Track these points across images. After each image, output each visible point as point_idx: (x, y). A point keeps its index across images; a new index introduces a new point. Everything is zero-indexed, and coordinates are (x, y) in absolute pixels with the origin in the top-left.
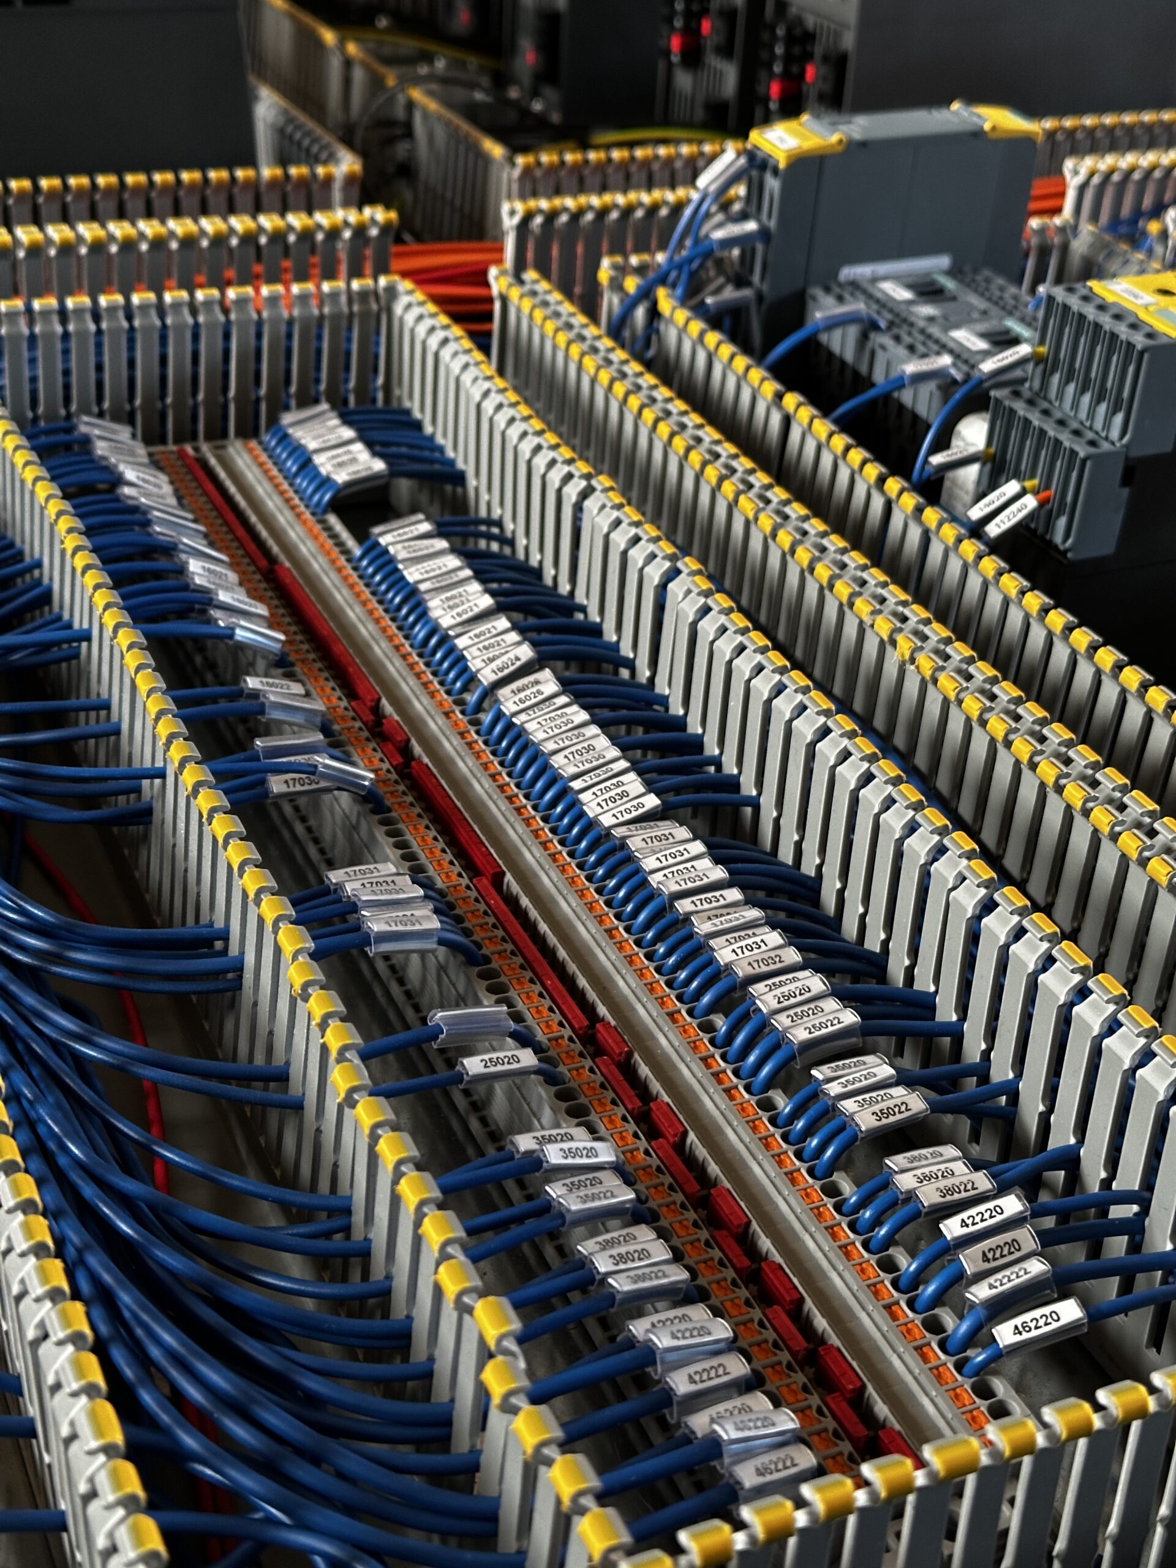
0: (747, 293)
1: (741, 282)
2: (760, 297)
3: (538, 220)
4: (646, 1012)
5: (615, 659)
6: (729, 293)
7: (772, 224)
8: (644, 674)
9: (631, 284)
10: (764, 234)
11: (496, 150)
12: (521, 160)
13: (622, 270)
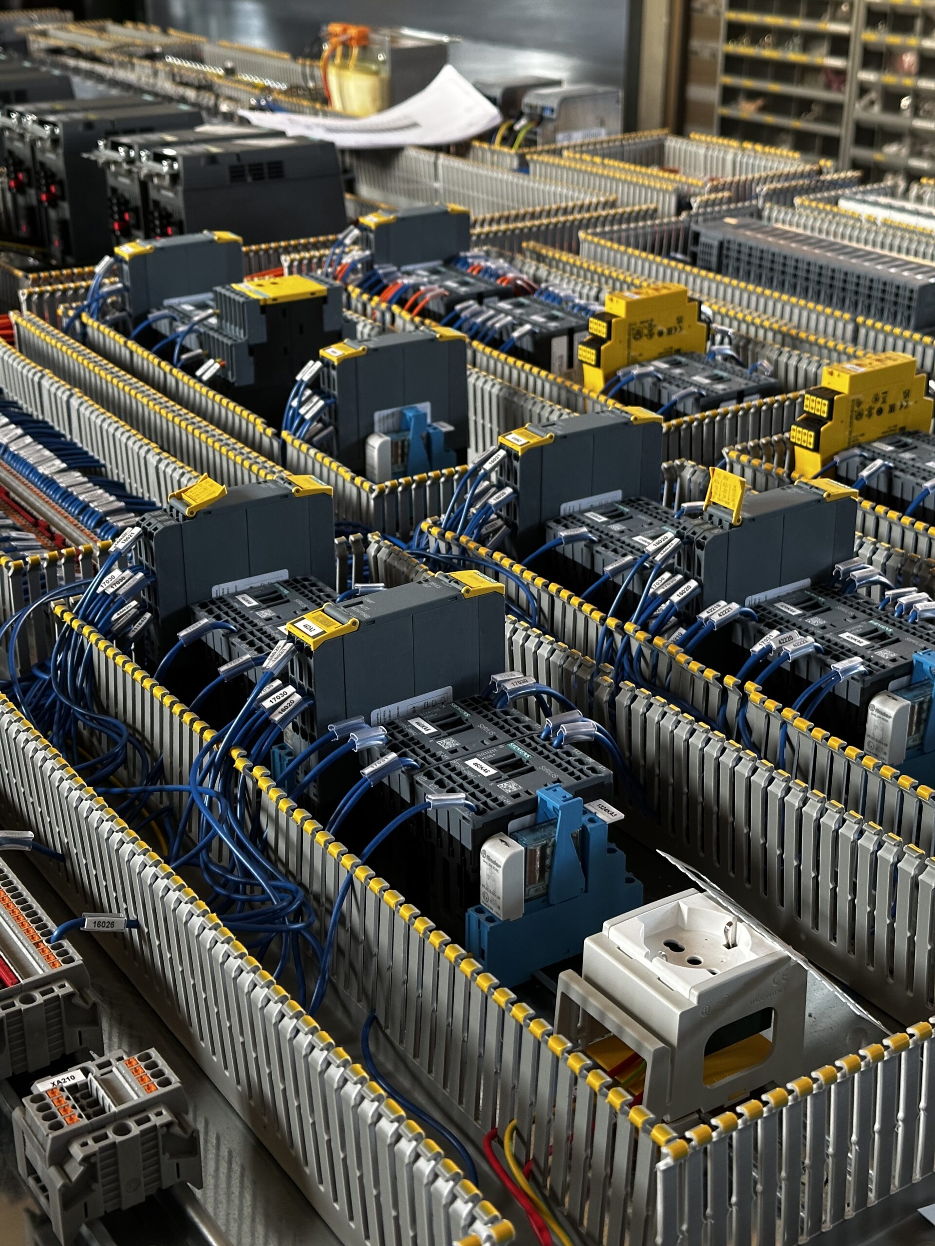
0: (124, 314)
1: (123, 309)
2: (130, 315)
3: (36, 297)
4: (51, 513)
5: (60, 435)
6: (117, 314)
7: (128, 284)
8: (69, 437)
9: (71, 313)
10: (125, 288)
11: (20, 274)
12: (31, 276)
13: (66, 309)
